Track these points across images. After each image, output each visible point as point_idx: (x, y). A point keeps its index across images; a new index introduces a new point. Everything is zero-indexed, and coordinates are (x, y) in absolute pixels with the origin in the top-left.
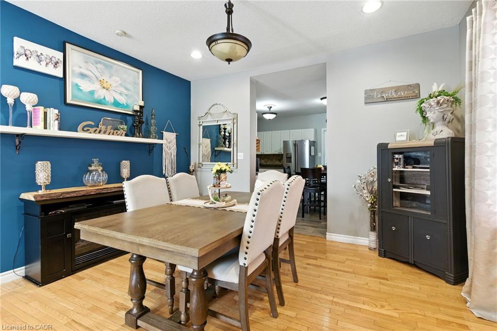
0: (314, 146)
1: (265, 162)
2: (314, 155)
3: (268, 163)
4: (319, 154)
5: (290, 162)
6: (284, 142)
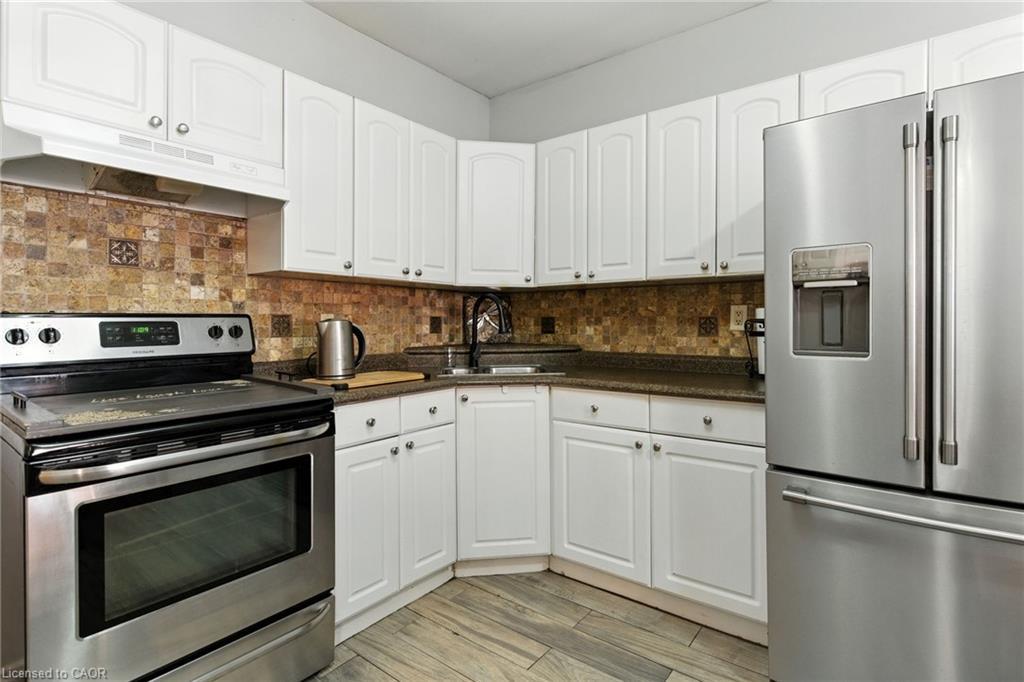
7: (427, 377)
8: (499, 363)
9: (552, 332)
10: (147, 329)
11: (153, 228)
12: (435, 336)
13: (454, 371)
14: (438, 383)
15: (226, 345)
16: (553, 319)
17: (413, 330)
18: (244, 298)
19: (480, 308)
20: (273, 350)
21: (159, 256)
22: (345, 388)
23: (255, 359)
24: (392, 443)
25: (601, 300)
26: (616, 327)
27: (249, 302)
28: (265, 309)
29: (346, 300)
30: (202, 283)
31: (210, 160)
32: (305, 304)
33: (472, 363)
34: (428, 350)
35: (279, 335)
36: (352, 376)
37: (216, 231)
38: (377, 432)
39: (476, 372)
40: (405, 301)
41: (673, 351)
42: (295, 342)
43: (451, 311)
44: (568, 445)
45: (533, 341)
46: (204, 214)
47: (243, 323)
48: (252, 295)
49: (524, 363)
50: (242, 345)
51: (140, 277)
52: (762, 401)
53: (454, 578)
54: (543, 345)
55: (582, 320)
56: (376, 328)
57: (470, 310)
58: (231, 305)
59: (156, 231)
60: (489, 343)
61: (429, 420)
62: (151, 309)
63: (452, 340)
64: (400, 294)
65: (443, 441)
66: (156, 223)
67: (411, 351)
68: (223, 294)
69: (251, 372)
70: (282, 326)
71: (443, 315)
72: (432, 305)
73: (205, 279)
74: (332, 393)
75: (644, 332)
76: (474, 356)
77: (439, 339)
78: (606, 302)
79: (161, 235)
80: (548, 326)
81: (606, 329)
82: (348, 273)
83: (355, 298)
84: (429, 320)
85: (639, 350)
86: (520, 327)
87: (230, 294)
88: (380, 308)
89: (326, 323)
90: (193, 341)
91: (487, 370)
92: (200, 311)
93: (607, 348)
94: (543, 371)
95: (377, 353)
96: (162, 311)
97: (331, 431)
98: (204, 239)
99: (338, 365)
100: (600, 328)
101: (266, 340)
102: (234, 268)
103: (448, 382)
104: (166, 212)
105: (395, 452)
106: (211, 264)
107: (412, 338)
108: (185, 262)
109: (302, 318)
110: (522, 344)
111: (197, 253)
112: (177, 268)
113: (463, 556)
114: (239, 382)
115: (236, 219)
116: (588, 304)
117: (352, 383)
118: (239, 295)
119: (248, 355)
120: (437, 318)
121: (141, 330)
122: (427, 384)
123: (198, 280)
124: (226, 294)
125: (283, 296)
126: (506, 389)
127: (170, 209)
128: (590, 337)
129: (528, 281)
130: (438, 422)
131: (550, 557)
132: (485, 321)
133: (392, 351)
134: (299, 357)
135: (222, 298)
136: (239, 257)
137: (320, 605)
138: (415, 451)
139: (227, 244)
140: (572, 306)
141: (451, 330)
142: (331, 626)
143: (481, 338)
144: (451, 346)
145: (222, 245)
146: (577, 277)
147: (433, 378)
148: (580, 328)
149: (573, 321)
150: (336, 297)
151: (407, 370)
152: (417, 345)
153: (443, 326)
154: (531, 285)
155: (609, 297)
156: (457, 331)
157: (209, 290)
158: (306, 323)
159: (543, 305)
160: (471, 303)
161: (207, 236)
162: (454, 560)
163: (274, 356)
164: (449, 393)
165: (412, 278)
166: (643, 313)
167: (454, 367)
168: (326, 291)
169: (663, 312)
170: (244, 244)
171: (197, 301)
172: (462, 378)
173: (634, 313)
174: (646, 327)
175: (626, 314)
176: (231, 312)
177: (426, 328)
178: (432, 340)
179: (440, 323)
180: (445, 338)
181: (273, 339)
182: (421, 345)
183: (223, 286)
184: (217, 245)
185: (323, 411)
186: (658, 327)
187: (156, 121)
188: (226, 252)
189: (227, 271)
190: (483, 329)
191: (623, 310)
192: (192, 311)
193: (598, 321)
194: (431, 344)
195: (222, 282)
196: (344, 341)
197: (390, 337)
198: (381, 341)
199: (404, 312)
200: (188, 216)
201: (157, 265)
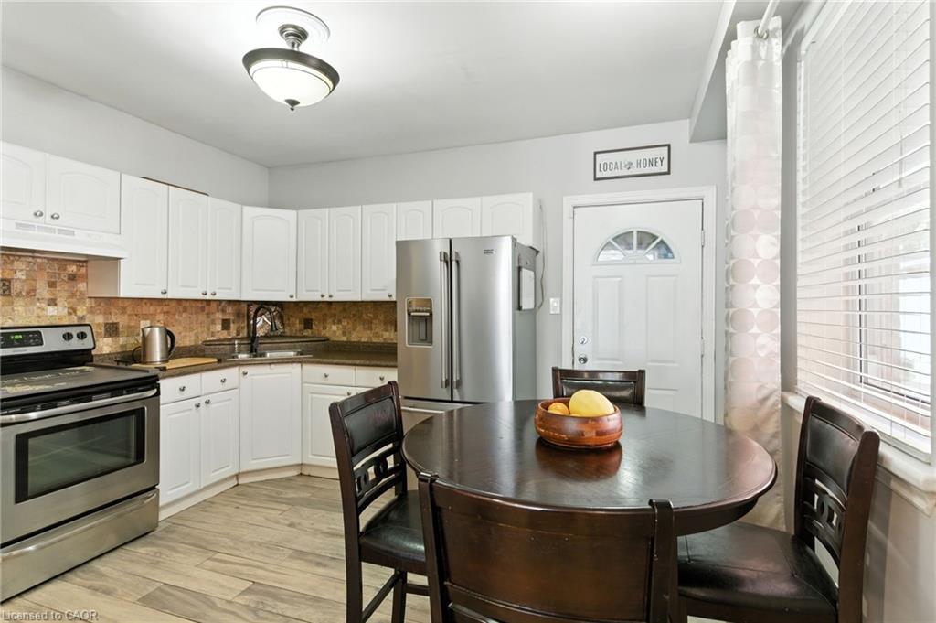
0: (533, 269)
1: (344, 334)
2: (532, 307)
3: (354, 338)
4: (554, 303)
5: (428, 339)
6: (398, 243)
7: (220, 361)
8: (272, 350)
9: (311, 328)
10: (21, 336)
11: (22, 270)
12: (225, 332)
13: (239, 356)
14: (226, 364)
15: (75, 344)
16: (311, 320)
17: (208, 329)
18: (85, 313)
19: (259, 312)
20: (106, 346)
21: (25, 288)
22: (164, 369)
23: (94, 352)
24: (196, 401)
25: (341, 308)
26: (350, 326)
27: (88, 315)
28: (99, 319)
29: (159, 311)
30: (56, 304)
31: (72, 233)
32: (129, 315)
33: (253, 350)
34: (220, 342)
35: (110, 336)
36: (167, 361)
37: (65, 270)
38: (186, 394)
39: (255, 356)
40: (203, 309)
41: (381, 340)
42: (121, 340)
43: (238, 315)
44: (312, 398)
45: (298, 334)
46: (57, 259)
47: (86, 330)
48: (91, 311)
49: (290, 349)
50: (87, 344)
51: (13, 303)
52: (395, 366)
53: (238, 485)
54: (305, 337)
55: (330, 321)
56: (181, 328)
57: (252, 313)
58: (75, 318)
59: (24, 272)
60: (266, 336)
61: (221, 387)
62: (20, 323)
63: (238, 333)
64: (200, 305)
65: (230, 399)
66: (24, 267)
67: (207, 343)
68: (71, 311)
69: (92, 361)
70: (112, 330)
71: (232, 317)
72: (223, 311)
73: (58, 302)
74: (158, 372)
75: (365, 329)
76: (254, 346)
77: (229, 334)
78: (344, 310)
79: (27, 274)
80: (308, 324)
81: (344, 327)
82: (165, 296)
83: (165, 309)
84: (220, 321)
85: (363, 340)
86: (289, 326)
87: (75, 311)
88: (184, 315)
89: (149, 329)
90: (53, 343)
91: (264, 355)
92: (54, 323)
93: (345, 339)
94: (301, 354)
95: (182, 345)
96: (27, 324)
97: (158, 394)
98: (57, 276)
99: (157, 353)
100: (340, 326)
101: (101, 340)
102: (78, 293)
103: (233, 363)
104: (31, 259)
105: (198, 406)
106: (62, 293)
107: (208, 334)
108: (43, 291)
109: (126, 324)
110: (291, 337)
111: (52, 285)
112: (38, 296)
113: (244, 469)
114: (87, 368)
115: (79, 261)
116: (333, 311)
117: (168, 366)
118: (81, 311)
119: (90, 350)
120: (226, 320)
121: (17, 337)
122: (219, 365)
123: (53, 302)
124: (73, 311)
125: (113, 310)
126: (272, 366)
127: (33, 257)
128: (335, 332)
129: (292, 297)
130: (226, 388)
131: (301, 465)
132: (264, 321)
133: (193, 344)
134: (124, 350)
135: (69, 314)
136: (81, 286)
137: (150, 494)
138: (211, 406)
139: (72, 278)
140: (323, 312)
141: (238, 328)
142: (156, 507)
143: (260, 333)
144: (238, 339)
145: (69, 279)
146: (322, 296)
147: (223, 359)
148: (329, 326)
149: (324, 321)
150: (152, 309)
151: (204, 356)
152: (211, 339)
153: (232, 325)
154: (294, 299)
155: (347, 307)
156: (243, 328)
157: (60, 309)
158: (129, 327)
159: (305, 310)
160: (253, 309)
161: (59, 274)
162: (237, 471)
163: (106, 350)
164: (235, 370)
165: (209, 297)
166: (365, 317)
167: (239, 353)
168: (144, 305)
169: (376, 317)
170: (85, 278)
171: (51, 316)
172: (243, 361)
173: (360, 317)
174: (367, 326)
175: (355, 318)
176: (76, 323)
177: (219, 327)
178: (224, 335)
179: (229, 324)
180: (233, 333)
181: (106, 339)
182: (215, 339)
183: (70, 306)
184: (66, 279)
185: (152, 382)
186: (373, 326)
187: (38, 214)
188: (74, 283)
189: (73, 295)
190: (262, 327)
191: (354, 315)
192: (48, 323)
193: (340, 322)
194: (222, 338)
195: (69, 303)
196: (161, 339)
197: (192, 334)
198: (185, 337)
199: (202, 317)
200: (46, 261)
201: (24, 294)
